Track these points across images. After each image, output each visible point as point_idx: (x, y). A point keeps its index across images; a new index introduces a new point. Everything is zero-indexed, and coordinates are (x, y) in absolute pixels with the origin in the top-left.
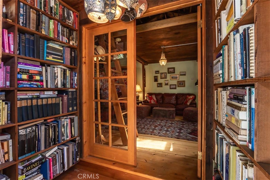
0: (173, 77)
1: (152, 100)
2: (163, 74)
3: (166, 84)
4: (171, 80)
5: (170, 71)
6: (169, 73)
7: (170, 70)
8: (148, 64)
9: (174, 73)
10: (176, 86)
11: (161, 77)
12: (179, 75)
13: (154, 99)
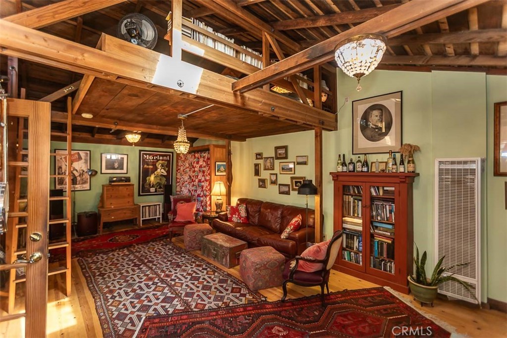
0: (283, 167)
1: (234, 216)
2: (268, 161)
3: (274, 183)
4: (280, 174)
5: (280, 154)
6: (277, 158)
7: (280, 152)
8: (247, 139)
9: (286, 158)
10: (289, 188)
11: (265, 167)
12: (296, 164)
13: (239, 214)
